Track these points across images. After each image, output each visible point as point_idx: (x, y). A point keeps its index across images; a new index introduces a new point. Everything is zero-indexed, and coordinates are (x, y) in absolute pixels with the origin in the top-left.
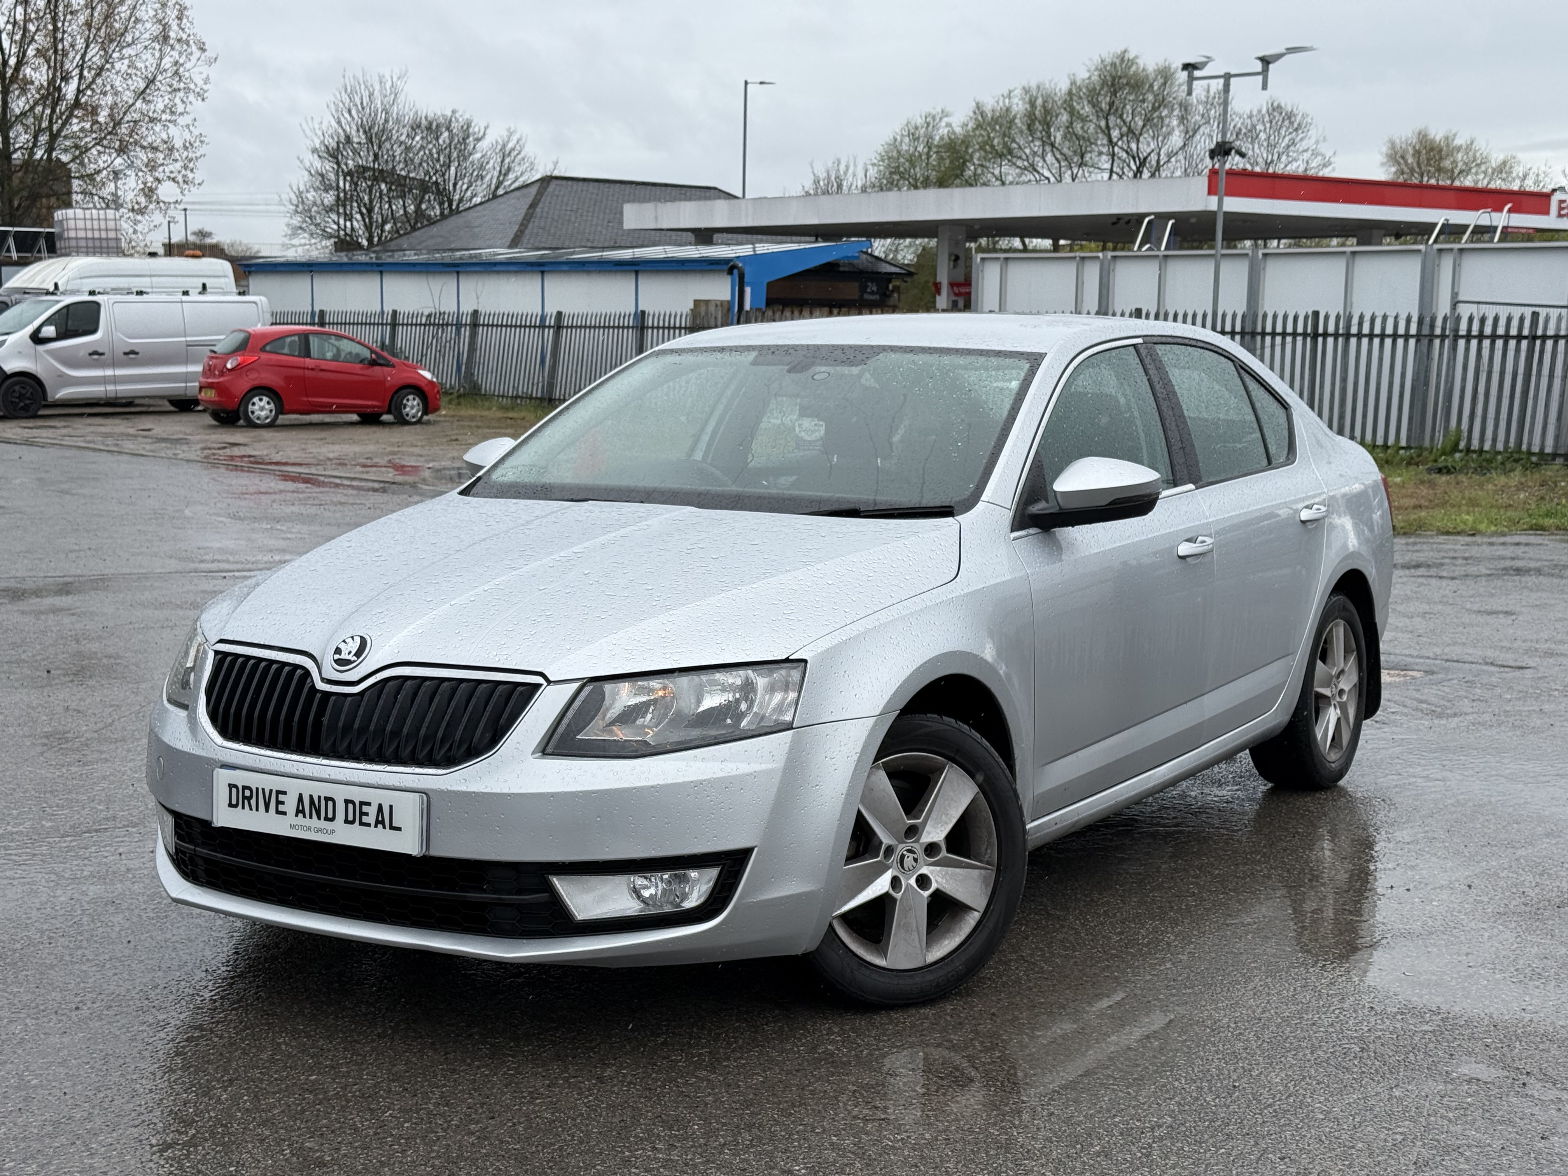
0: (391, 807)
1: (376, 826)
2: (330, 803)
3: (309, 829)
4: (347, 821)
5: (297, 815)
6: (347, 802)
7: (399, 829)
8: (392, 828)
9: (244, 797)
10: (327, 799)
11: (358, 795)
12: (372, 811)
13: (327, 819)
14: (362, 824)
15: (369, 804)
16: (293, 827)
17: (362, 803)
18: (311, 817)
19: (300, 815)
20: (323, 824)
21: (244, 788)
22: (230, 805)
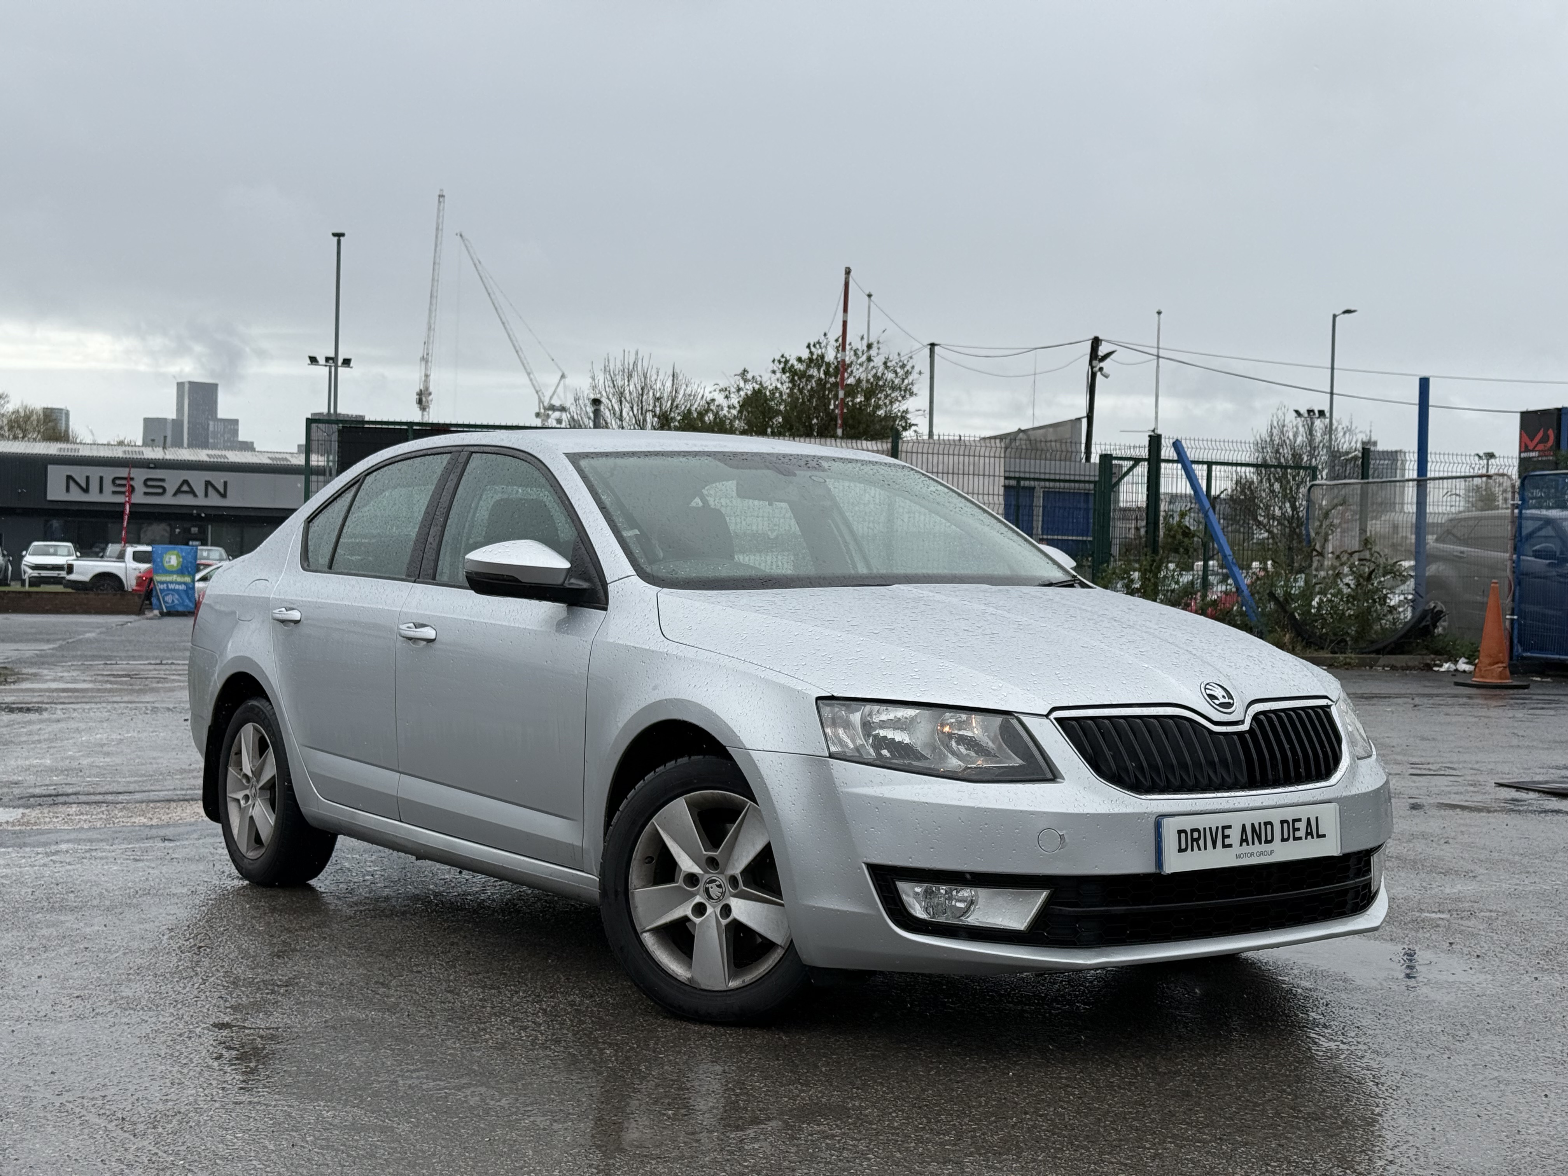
0: (1317, 818)
1: (1306, 838)
2: (1269, 827)
3: (1252, 854)
4: (1283, 840)
5: (1241, 845)
6: (1282, 822)
7: (1324, 836)
8: (1319, 836)
9: (1193, 840)
10: (1266, 824)
11: (1289, 814)
12: (1302, 825)
13: (1267, 842)
14: (1295, 839)
15: (1299, 820)
16: (1238, 856)
17: (1294, 821)
18: (1253, 844)
19: (1244, 844)
20: (1264, 847)
21: (1193, 831)
22: (1180, 850)
